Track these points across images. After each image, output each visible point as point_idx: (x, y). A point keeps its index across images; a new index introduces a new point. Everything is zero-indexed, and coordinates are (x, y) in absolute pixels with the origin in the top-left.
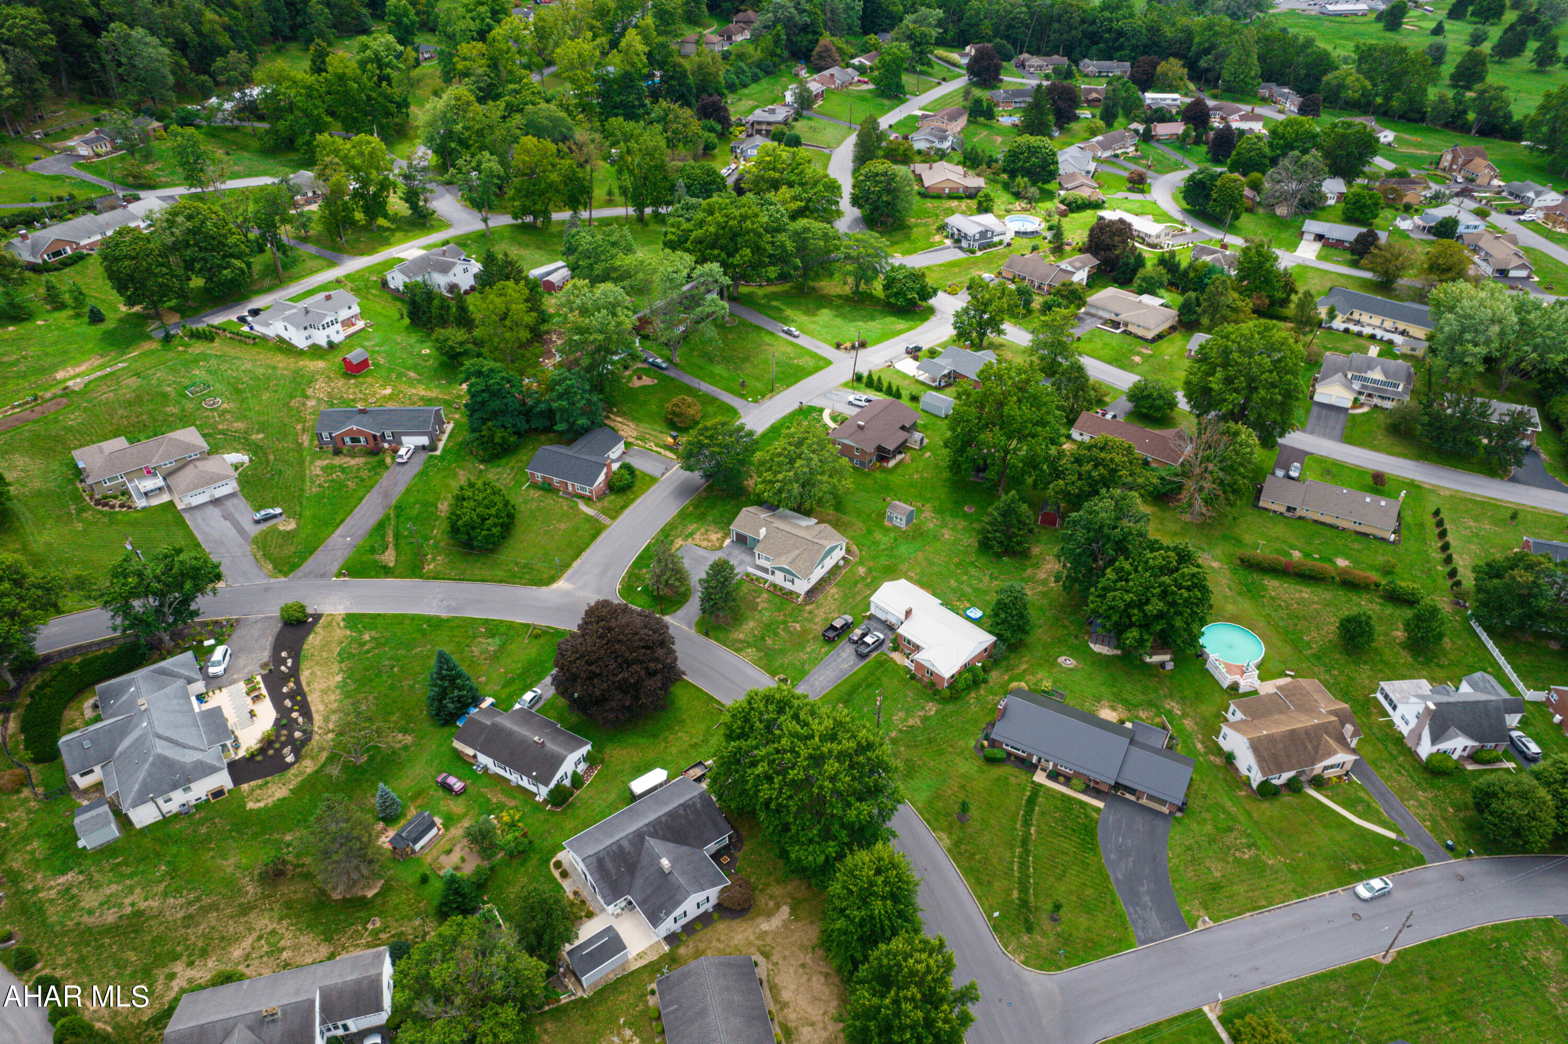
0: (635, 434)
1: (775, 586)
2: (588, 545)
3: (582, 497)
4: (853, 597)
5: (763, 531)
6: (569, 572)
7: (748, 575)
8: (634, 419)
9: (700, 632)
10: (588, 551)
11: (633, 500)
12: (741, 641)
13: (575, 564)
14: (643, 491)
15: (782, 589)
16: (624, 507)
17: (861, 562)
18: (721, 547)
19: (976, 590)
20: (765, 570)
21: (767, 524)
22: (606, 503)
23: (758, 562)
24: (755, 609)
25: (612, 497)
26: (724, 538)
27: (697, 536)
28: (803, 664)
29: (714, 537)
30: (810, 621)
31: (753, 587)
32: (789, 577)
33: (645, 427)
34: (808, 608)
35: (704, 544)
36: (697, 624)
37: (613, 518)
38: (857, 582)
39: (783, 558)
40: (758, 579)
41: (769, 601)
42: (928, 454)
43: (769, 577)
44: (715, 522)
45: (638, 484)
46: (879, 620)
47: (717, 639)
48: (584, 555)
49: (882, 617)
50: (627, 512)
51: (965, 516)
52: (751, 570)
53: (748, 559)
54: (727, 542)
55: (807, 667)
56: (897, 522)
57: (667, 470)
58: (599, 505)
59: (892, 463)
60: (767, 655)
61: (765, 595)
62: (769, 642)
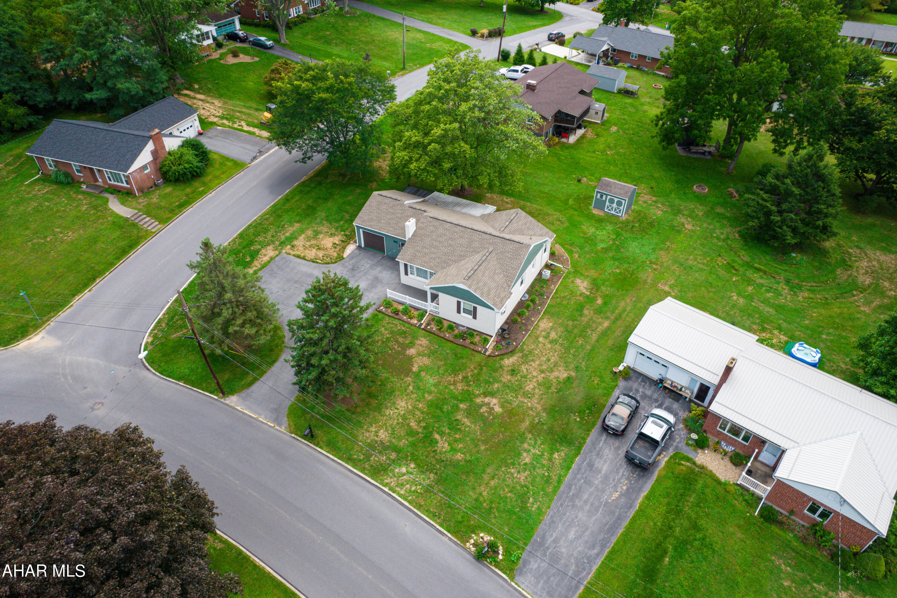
0: (220, 113)
1: (440, 321)
2: (110, 265)
3: (116, 191)
4: (583, 334)
5: (411, 226)
6: (63, 315)
7: (388, 304)
8: (220, 96)
9: (296, 430)
10: (109, 277)
11: (203, 194)
12: (384, 448)
13: (77, 301)
14: (220, 180)
15: (452, 326)
16: (183, 205)
17: (576, 272)
18: (340, 258)
19: (779, 308)
20: (421, 294)
21: (415, 212)
22: (155, 198)
23: (405, 280)
24: (407, 372)
25: (168, 189)
26: (345, 243)
27: (300, 242)
28: (523, 498)
29: (328, 242)
30: (518, 389)
31: (399, 326)
32: (470, 306)
33: (236, 105)
34: (508, 362)
35: (311, 254)
36: (293, 412)
37: (164, 221)
38: (580, 308)
39: (453, 270)
40: (408, 310)
41: (431, 353)
42: (614, 129)
43: (429, 306)
44: (328, 219)
45: (212, 172)
46: (645, 378)
47: (332, 447)
48: (100, 284)
49: (654, 373)
50: (189, 211)
51: (699, 198)
52: (393, 294)
53: (386, 275)
54: (351, 248)
55: (533, 506)
56: (611, 209)
57: (261, 153)
58: (143, 201)
59: (572, 139)
60: (441, 481)
61: (423, 341)
62: (443, 445)
